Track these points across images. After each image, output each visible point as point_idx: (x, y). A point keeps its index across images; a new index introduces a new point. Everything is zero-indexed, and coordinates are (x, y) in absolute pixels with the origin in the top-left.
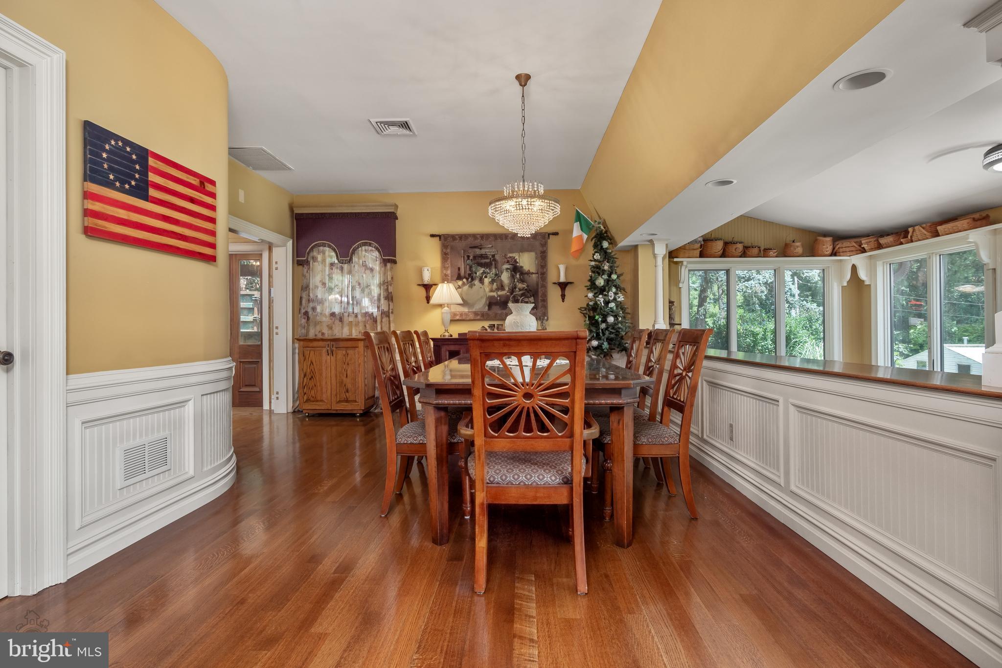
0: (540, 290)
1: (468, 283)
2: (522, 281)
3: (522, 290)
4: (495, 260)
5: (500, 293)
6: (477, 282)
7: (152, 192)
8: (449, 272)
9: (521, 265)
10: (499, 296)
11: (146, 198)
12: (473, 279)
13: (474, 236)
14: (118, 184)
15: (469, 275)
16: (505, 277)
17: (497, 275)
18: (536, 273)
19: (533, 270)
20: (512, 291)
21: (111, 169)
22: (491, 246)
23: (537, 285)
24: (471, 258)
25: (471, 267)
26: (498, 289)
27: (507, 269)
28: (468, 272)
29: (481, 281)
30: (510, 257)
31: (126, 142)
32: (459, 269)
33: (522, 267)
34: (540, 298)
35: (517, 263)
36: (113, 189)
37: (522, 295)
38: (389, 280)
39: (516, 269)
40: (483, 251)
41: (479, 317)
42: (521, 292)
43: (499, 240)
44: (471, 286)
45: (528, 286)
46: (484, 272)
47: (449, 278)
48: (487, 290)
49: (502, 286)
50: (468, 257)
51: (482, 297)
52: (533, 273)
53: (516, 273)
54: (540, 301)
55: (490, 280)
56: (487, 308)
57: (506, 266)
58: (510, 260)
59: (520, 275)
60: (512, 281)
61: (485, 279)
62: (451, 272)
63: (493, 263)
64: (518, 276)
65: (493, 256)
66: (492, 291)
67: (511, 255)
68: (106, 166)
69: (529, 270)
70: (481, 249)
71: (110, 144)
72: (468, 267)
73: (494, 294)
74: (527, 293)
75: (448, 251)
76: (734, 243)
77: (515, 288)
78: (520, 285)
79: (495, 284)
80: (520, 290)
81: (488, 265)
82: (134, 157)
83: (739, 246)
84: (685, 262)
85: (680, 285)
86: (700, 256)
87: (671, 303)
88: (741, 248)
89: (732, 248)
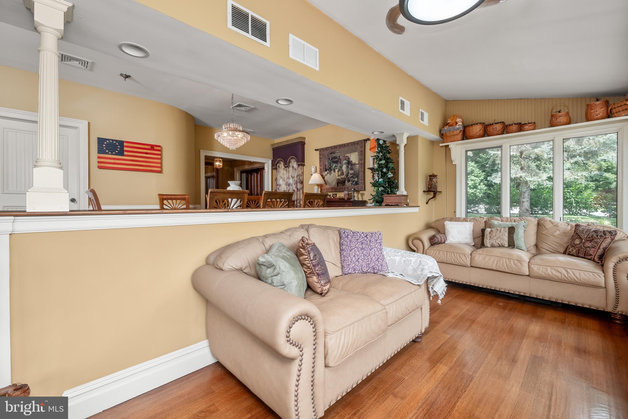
0: (360, 173)
1: (329, 172)
2: (352, 169)
3: (352, 174)
4: (340, 159)
5: (342, 177)
6: (332, 172)
7: (125, 153)
8: (322, 167)
9: (351, 160)
10: (341, 178)
11: (123, 155)
12: (331, 170)
13: (331, 147)
14: (110, 153)
15: (330, 168)
16: (344, 168)
17: (341, 167)
18: (358, 164)
19: (357, 162)
20: (347, 175)
21: (107, 149)
22: (338, 151)
23: (359, 171)
24: (330, 159)
25: (330, 164)
26: (341, 175)
27: (345, 163)
28: (329, 167)
29: (334, 171)
30: (346, 156)
31: (113, 140)
32: (326, 165)
33: (352, 161)
34: (360, 178)
35: (350, 159)
36: (108, 154)
37: (352, 177)
38: (300, 173)
39: (349, 163)
40: (335, 155)
41: (333, 190)
42: (351, 176)
43: (342, 148)
44: (330, 174)
45: (354, 172)
46: (335, 166)
47: (322, 170)
48: (337, 175)
49: (343, 173)
50: (329, 158)
51: (334, 180)
52: (357, 164)
53: (349, 165)
54: (360, 180)
55: (338, 170)
56: (336, 185)
57: (345, 162)
58: (346, 158)
59: (351, 166)
60: (347, 170)
61: (336, 170)
62: (323, 168)
63: (339, 160)
64: (350, 167)
65: (339, 157)
66: (338, 176)
67: (347, 155)
68: (105, 148)
69: (355, 163)
70: (334, 154)
71: (107, 142)
72: (329, 164)
73: (339, 177)
74: (354, 176)
75: (322, 156)
76: (490, 125)
77: (349, 173)
78: (351, 172)
79: (340, 172)
80: (351, 174)
81: (336, 162)
82: (117, 144)
83: (495, 126)
84: (452, 145)
85: (454, 163)
86: (463, 139)
87: (432, 177)
88: (499, 127)
89: (490, 129)
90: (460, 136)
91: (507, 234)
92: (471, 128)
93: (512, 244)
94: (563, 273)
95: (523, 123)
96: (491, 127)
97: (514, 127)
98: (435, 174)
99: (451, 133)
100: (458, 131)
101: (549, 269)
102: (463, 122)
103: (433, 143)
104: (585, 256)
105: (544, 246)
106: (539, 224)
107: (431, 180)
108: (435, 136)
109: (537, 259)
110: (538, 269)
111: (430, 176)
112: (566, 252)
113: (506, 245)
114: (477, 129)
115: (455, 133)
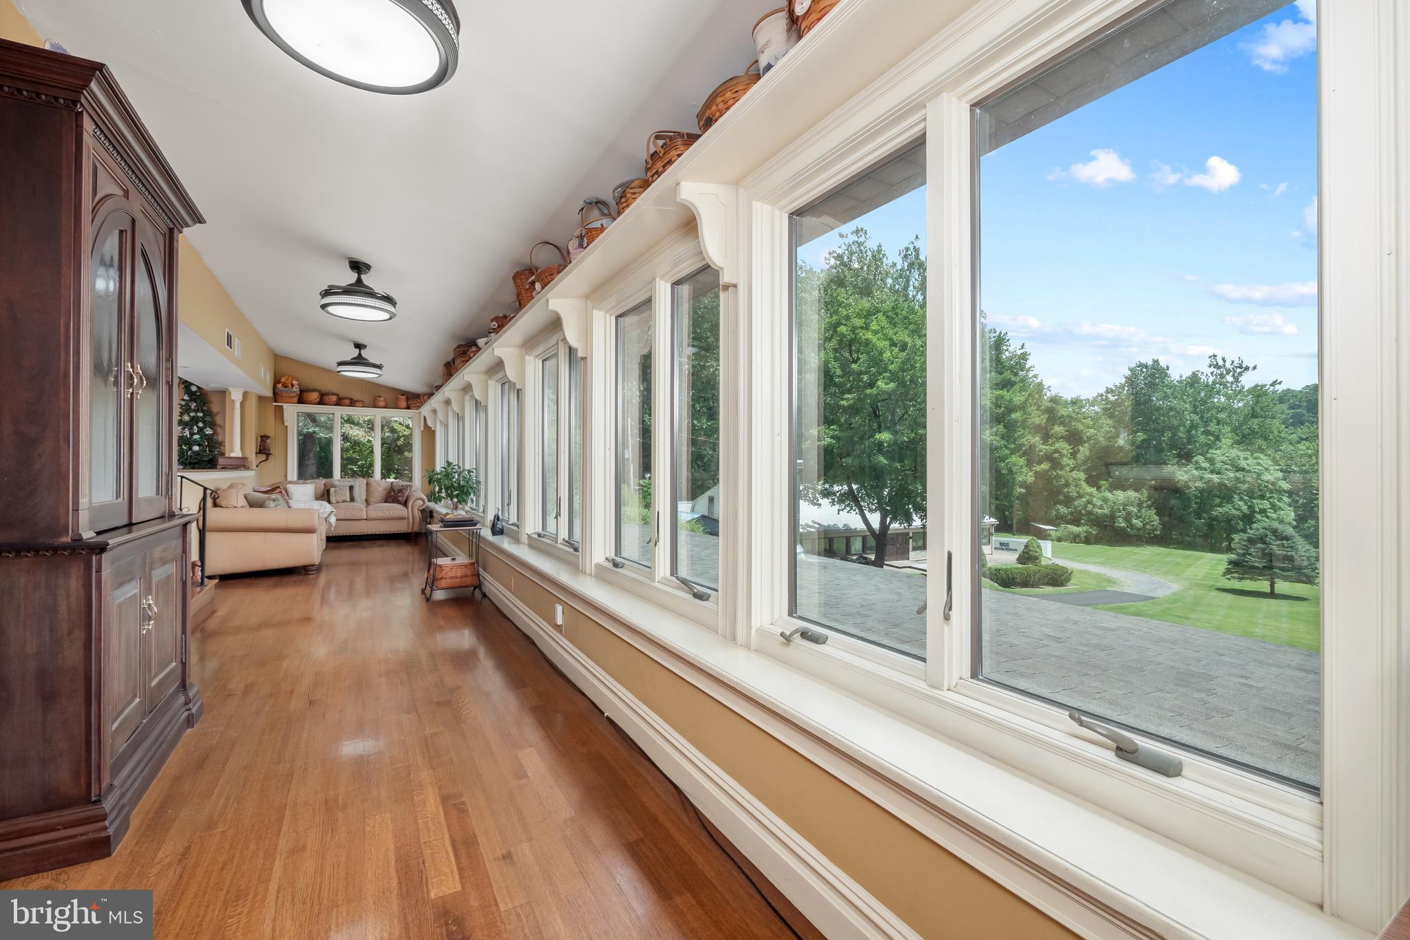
83: (331, 397)
84: (286, 406)
85: (286, 424)
86: (299, 403)
87: (264, 438)
88: (334, 398)
89: (326, 398)
90: (296, 399)
91: (348, 492)
92: (309, 394)
93: (352, 499)
94: (387, 514)
95: (355, 399)
96: (328, 397)
97: (347, 402)
98: (269, 435)
99: (288, 395)
100: (296, 394)
101: (379, 512)
102: (299, 385)
103: (261, 399)
104: (398, 502)
105: (372, 499)
106: (367, 484)
107: (262, 440)
108: (269, 393)
109: (370, 507)
110: (372, 514)
111: (262, 437)
112: (386, 502)
113: (349, 500)
114: (315, 396)
115: (292, 395)
